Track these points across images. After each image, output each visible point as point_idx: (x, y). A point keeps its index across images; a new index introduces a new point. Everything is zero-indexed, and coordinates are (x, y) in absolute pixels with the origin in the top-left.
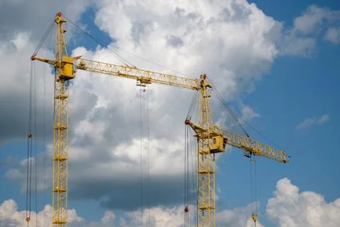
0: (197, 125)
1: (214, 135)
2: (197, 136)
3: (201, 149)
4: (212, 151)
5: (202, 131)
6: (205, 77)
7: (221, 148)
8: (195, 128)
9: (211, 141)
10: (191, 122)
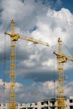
0: (57, 54)
1: (63, 57)
2: (57, 57)
3: (59, 61)
4: (62, 62)
5: (59, 56)
6: (60, 38)
7: (65, 61)
8: (57, 55)
9: (62, 59)
10: (55, 53)
